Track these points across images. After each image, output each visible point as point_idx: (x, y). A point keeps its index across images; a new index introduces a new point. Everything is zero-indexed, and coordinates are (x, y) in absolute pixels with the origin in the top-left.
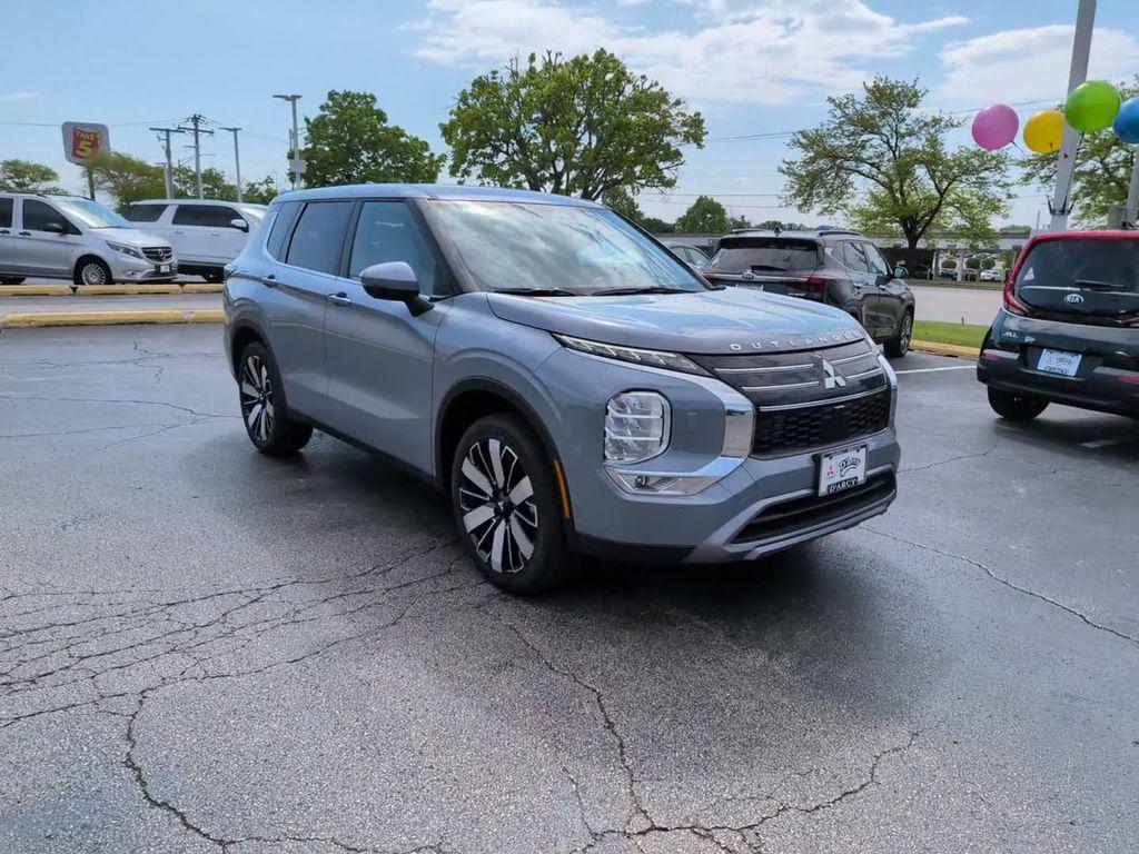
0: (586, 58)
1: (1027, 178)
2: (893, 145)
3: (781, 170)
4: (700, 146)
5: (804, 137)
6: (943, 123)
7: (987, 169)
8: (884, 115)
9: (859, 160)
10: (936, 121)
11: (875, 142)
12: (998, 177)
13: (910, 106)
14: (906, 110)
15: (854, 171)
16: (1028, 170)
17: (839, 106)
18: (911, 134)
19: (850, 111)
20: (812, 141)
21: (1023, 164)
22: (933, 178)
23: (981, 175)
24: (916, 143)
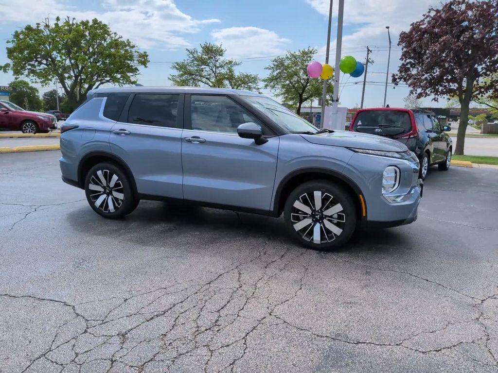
0: (88, 22)
1: (266, 86)
2: (214, 71)
3: (169, 79)
4: (146, 67)
5: (177, 65)
6: (233, 63)
7: (251, 82)
8: (210, 58)
9: (201, 76)
10: (230, 62)
11: (206, 69)
12: (255, 86)
13: (219, 55)
14: (218, 57)
15: (200, 81)
16: (266, 83)
17: (191, 53)
18: (221, 66)
19: (195, 55)
20: (181, 67)
21: (264, 81)
22: (231, 85)
23: (249, 84)
24: (223, 71)
